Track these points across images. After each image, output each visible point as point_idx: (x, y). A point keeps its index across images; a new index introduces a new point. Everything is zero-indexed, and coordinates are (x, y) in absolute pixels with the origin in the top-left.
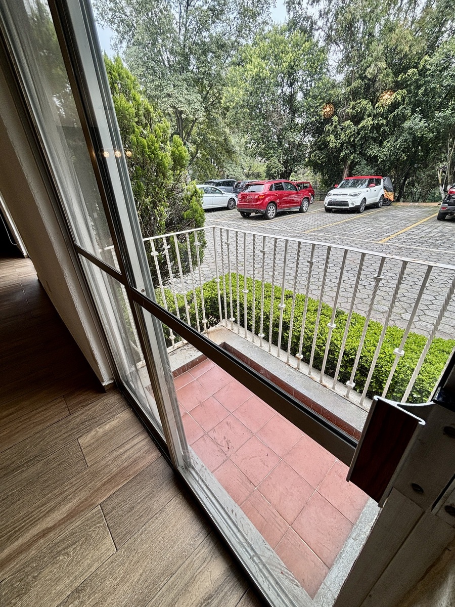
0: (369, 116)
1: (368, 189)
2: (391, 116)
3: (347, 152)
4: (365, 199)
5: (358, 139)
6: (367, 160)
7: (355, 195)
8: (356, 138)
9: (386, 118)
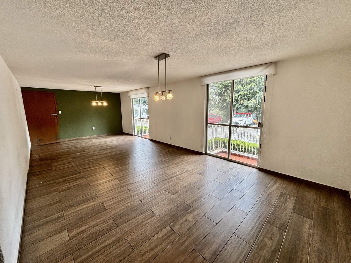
0: (242, 91)
1: (246, 118)
2: (251, 92)
3: (235, 103)
4: (246, 122)
5: (239, 99)
6: (244, 107)
7: (241, 120)
8: (238, 98)
9: (249, 92)
